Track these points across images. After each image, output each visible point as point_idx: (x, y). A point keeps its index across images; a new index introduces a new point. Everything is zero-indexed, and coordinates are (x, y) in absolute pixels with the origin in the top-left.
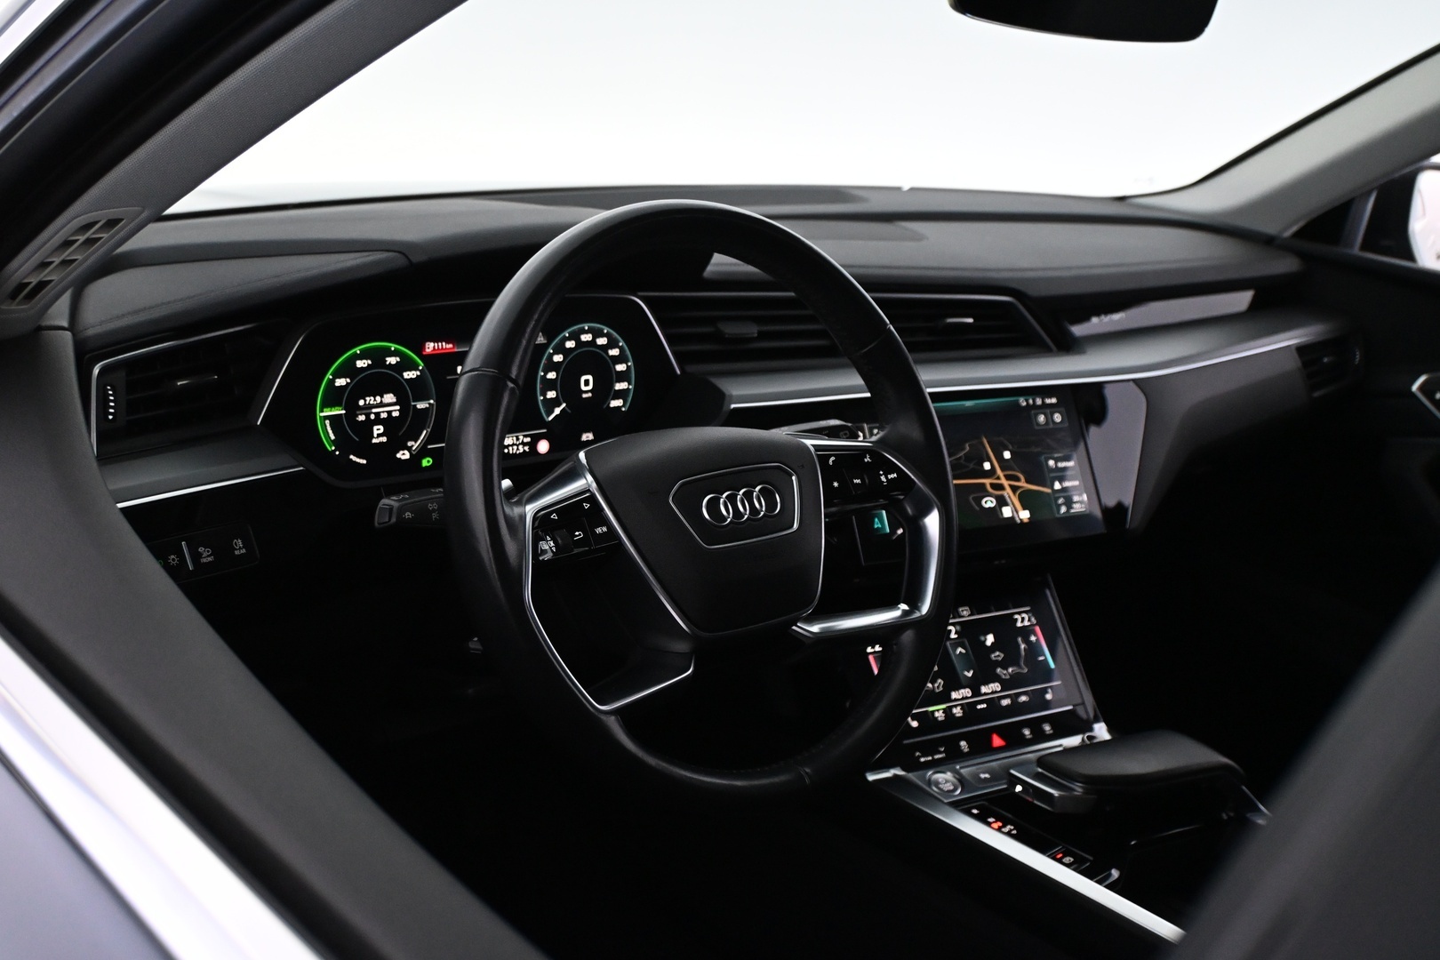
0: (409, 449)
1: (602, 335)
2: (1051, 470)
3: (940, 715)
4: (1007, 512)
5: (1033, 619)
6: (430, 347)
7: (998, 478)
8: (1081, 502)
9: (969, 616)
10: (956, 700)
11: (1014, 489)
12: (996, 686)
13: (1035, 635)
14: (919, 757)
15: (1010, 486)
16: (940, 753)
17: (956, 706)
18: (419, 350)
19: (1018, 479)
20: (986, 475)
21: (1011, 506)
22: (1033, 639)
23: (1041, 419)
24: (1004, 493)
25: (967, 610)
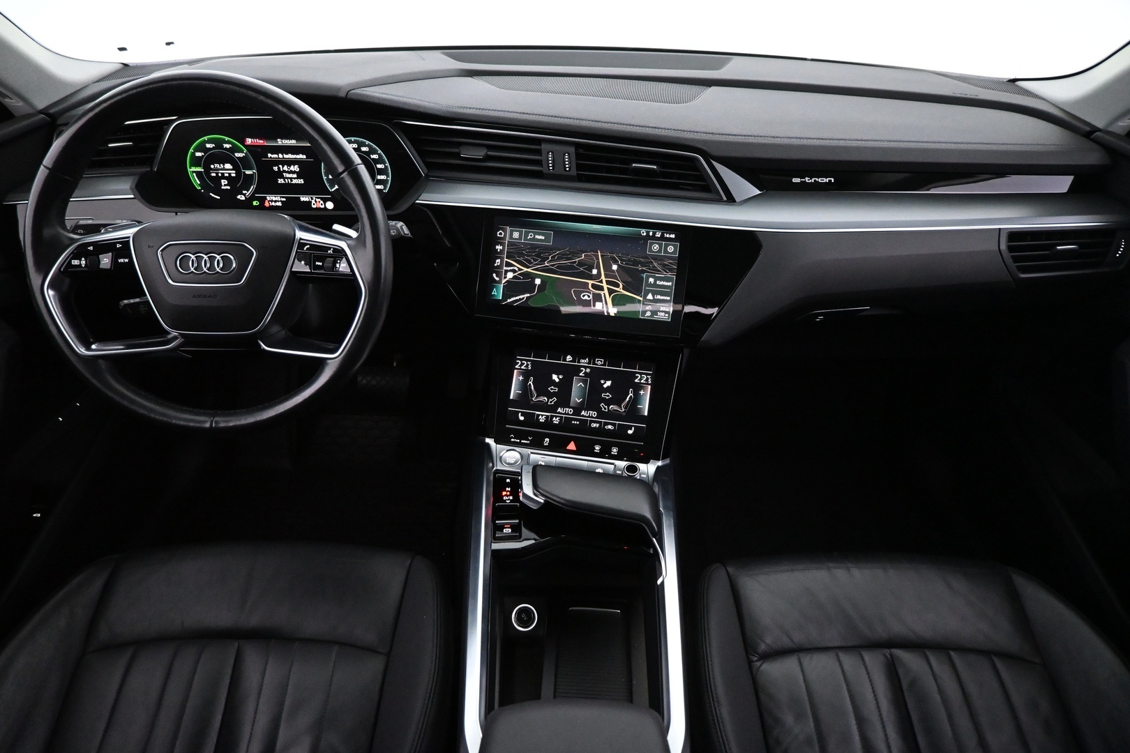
0: (244, 195)
1: (365, 145)
2: (650, 285)
3: (542, 419)
4: (599, 306)
5: (649, 380)
6: (249, 141)
7: (601, 282)
8: (666, 312)
9: (601, 365)
10: (559, 413)
11: (611, 291)
12: (594, 414)
13: (645, 391)
14: (512, 438)
15: (607, 287)
16: (528, 440)
17: (556, 417)
18: (243, 143)
19: (618, 286)
20: (591, 277)
21: (604, 302)
22: (642, 392)
23: (655, 248)
24: (602, 293)
25: (601, 361)
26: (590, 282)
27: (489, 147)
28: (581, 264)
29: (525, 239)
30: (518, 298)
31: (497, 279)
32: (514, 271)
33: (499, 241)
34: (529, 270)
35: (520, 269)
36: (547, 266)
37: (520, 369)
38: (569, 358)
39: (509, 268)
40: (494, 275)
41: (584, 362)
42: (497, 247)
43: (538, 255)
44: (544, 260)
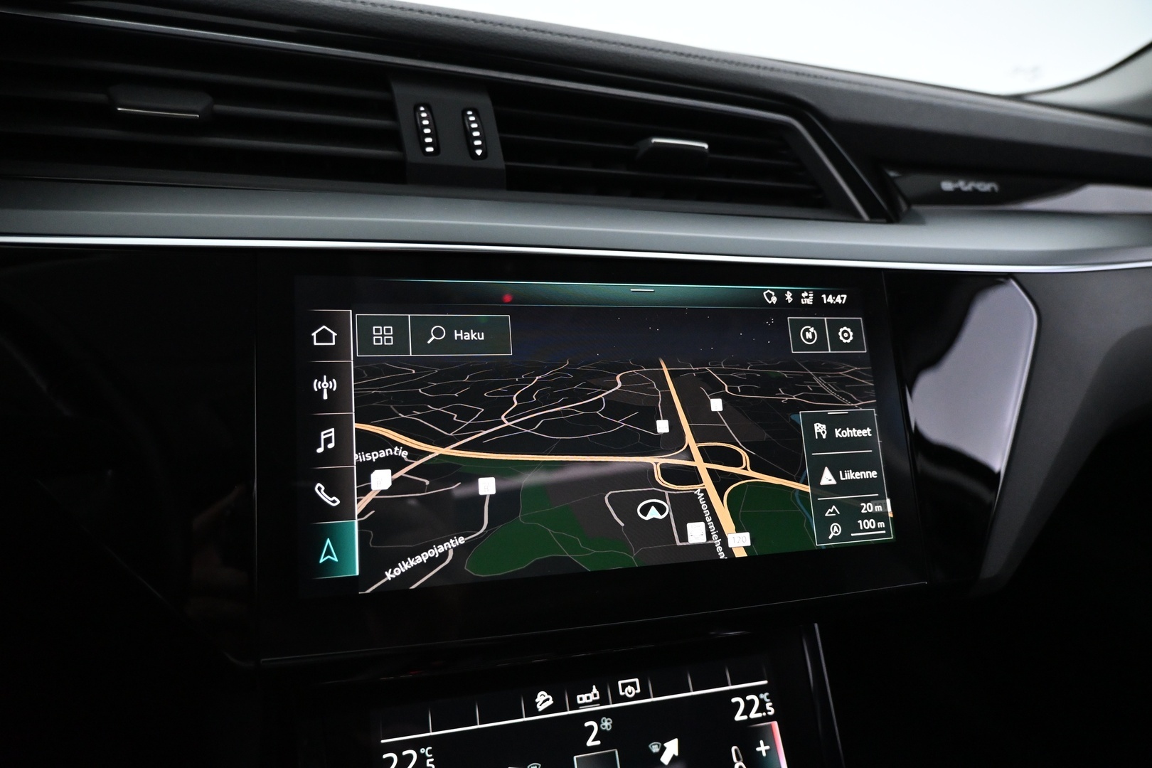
2: (820, 444)
4: (696, 533)
5: (768, 706)
7: (688, 455)
8: (878, 517)
9: (637, 697)
11: (721, 481)
13: (769, 741)
15: (709, 470)
19: (737, 461)
20: (656, 445)
21: (709, 519)
22: (763, 748)
23: (809, 335)
24: (697, 488)
25: (633, 685)
26: (656, 461)
27: (220, 92)
28: (616, 407)
29: (420, 344)
30: (422, 558)
31: (332, 501)
32: (393, 464)
33: (327, 363)
34: (448, 451)
35: (415, 454)
36: (508, 429)
38: (543, 700)
39: (373, 456)
40: (320, 490)
41: (588, 699)
42: (316, 385)
43: (474, 396)
44: (493, 412)
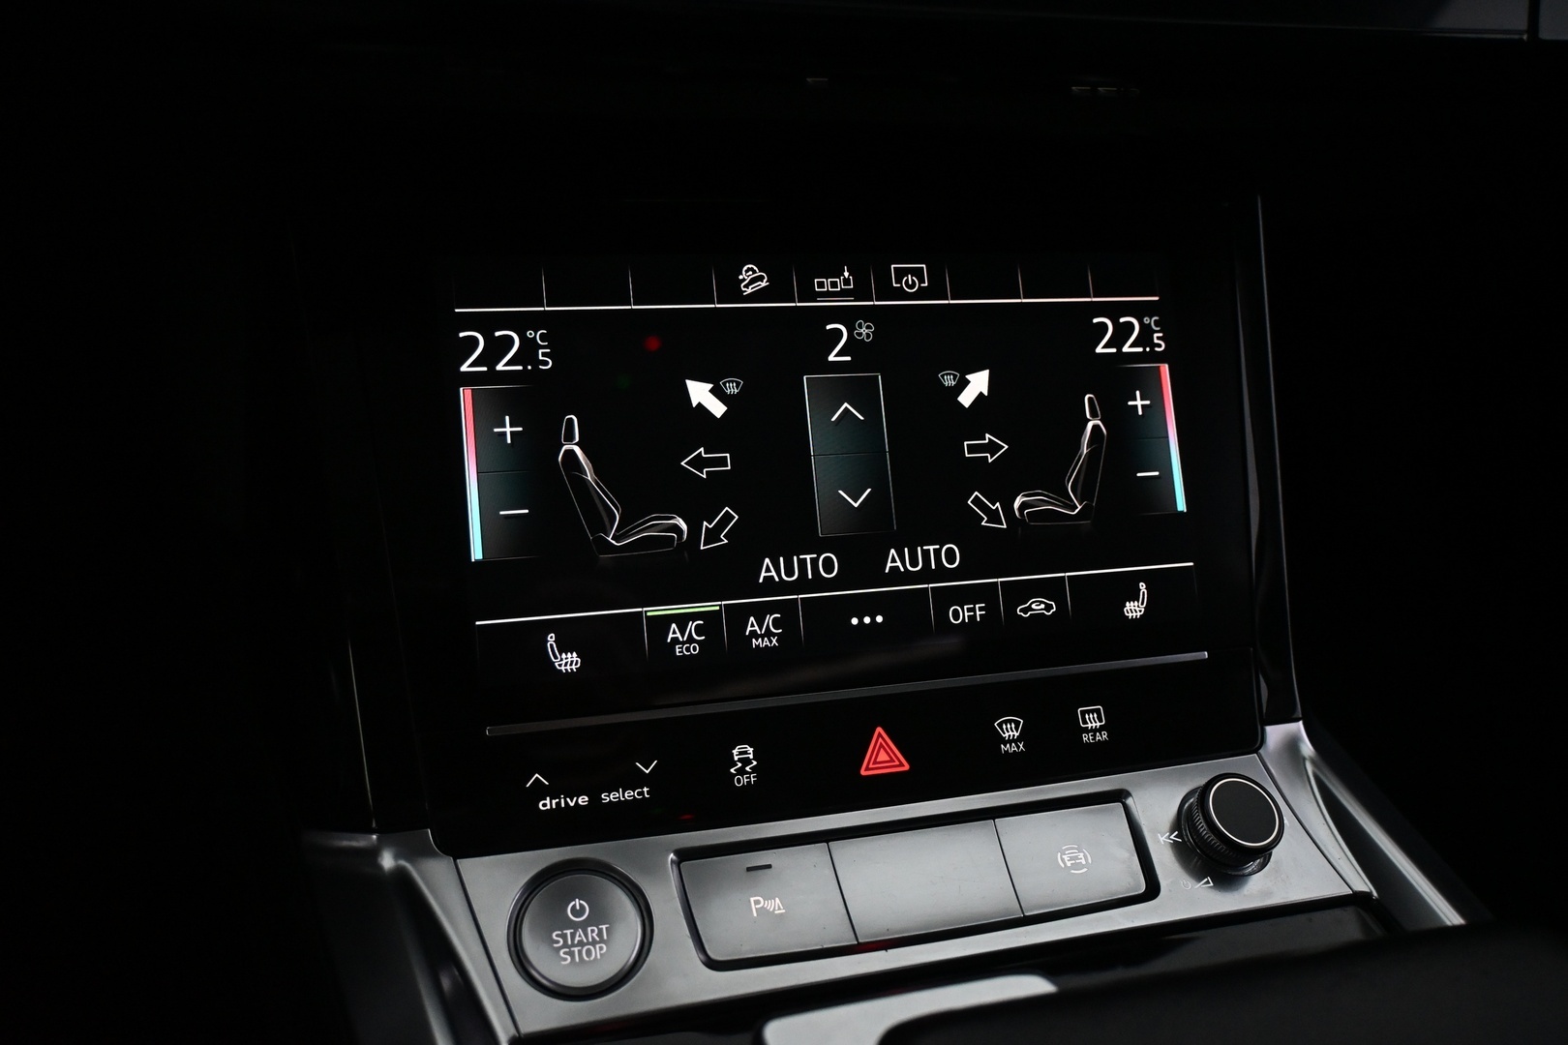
3: (684, 641)
5: (1159, 337)
10: (770, 586)
12: (947, 554)
14: (540, 792)
16: (635, 781)
17: (760, 612)
22: (1139, 402)
25: (918, 273)
37: (493, 376)
38: (751, 278)
41: (833, 288)
